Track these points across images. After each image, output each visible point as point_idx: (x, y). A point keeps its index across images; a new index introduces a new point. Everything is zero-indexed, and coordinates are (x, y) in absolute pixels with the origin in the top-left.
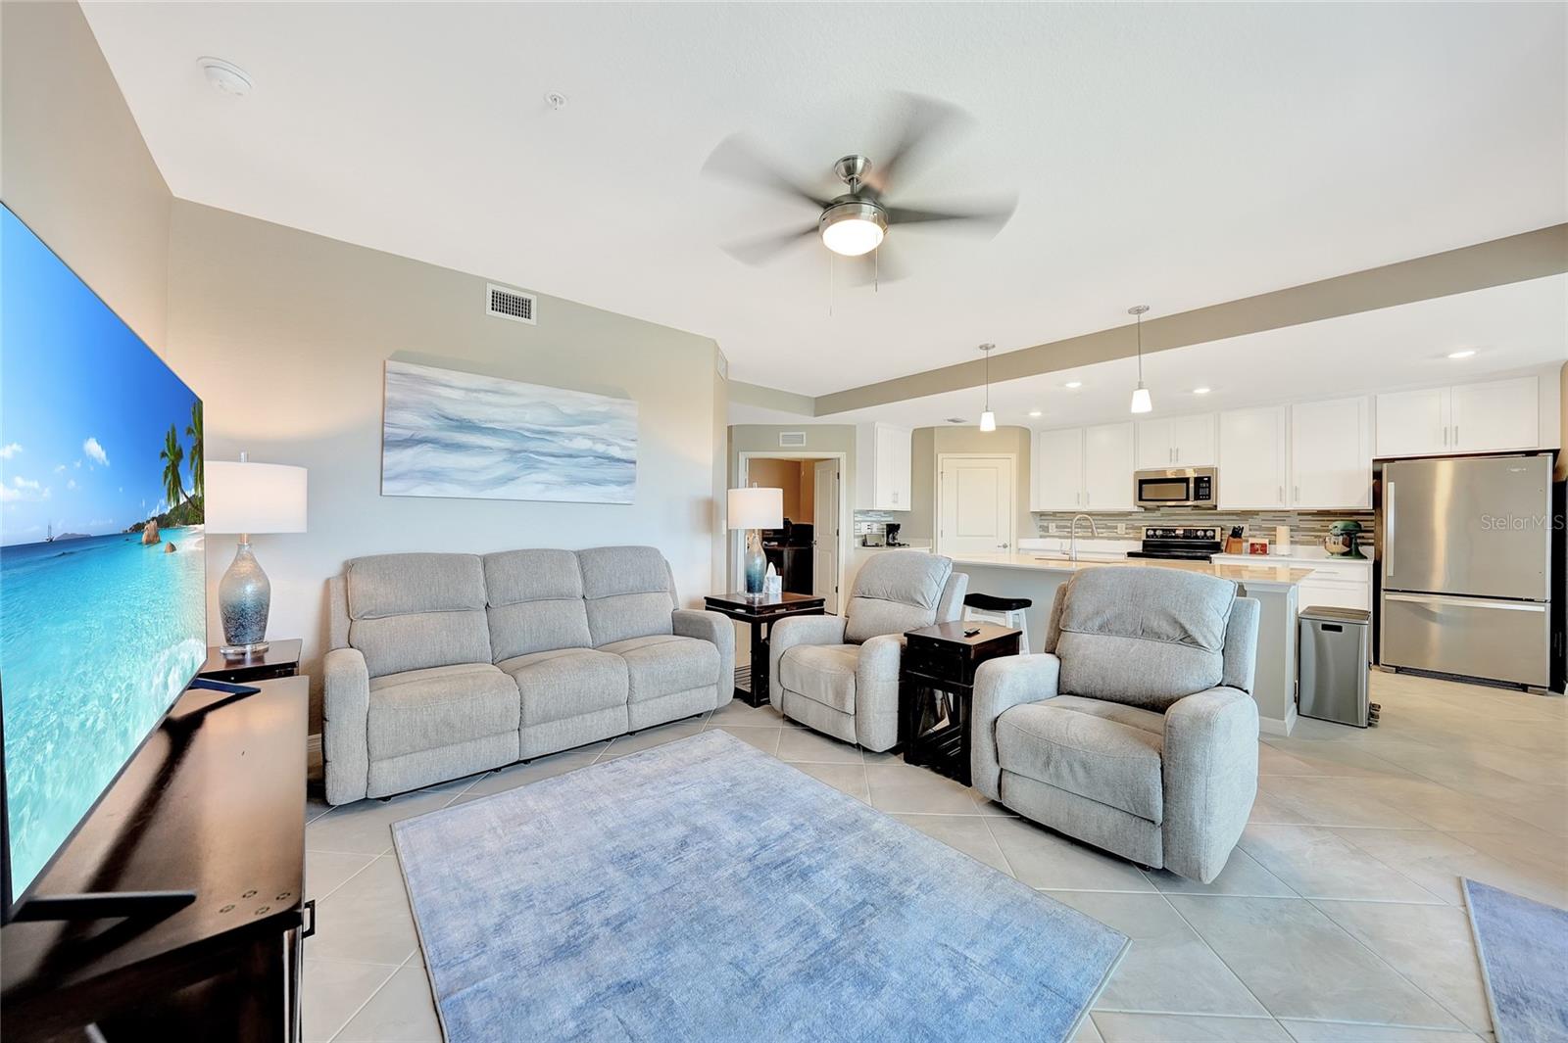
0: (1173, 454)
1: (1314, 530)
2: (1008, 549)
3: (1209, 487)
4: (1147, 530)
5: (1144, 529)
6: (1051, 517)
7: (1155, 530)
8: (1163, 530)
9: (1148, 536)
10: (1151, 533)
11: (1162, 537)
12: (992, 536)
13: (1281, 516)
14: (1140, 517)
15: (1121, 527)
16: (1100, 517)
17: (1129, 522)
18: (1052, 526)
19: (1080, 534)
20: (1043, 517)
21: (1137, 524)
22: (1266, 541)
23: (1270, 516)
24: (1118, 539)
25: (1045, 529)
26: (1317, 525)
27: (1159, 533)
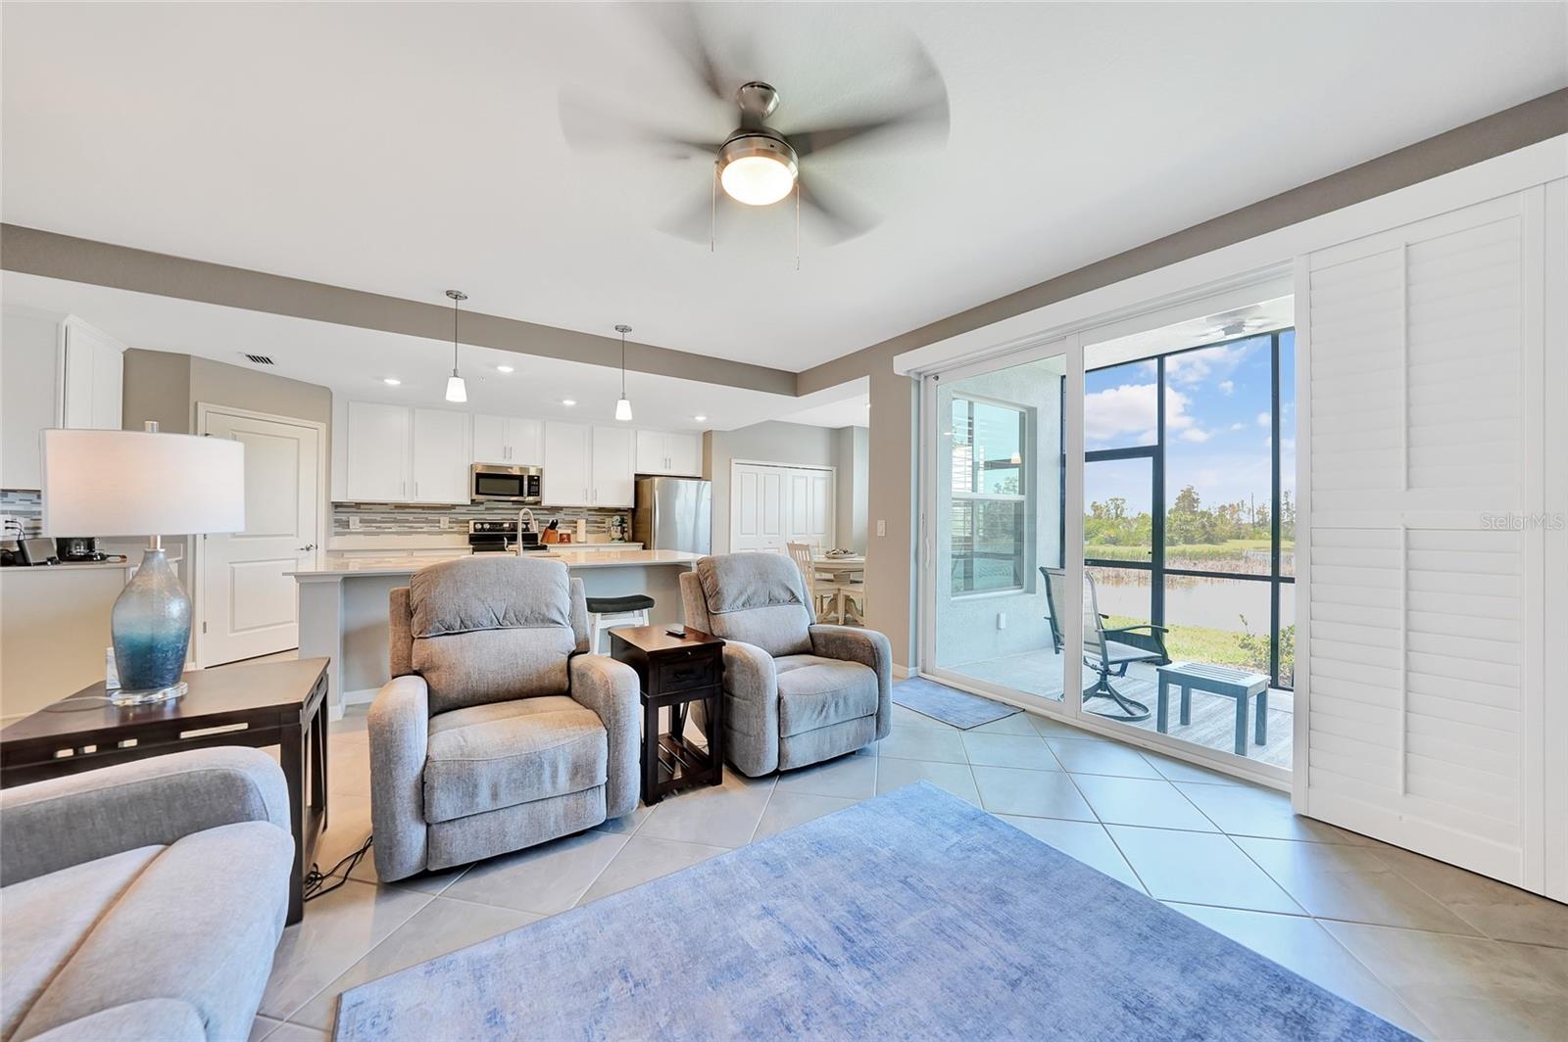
0: (507, 452)
1: (596, 522)
2: (313, 551)
3: (538, 485)
4: (475, 524)
5: (472, 523)
6: (354, 510)
7: (482, 524)
8: (490, 523)
9: (475, 530)
10: (479, 526)
11: (489, 530)
12: (292, 535)
13: (576, 510)
14: (464, 511)
15: (445, 521)
16: (420, 510)
17: (452, 516)
18: (355, 521)
19: (393, 530)
20: (340, 509)
21: (461, 518)
22: (569, 532)
23: (570, 511)
24: (441, 533)
25: (347, 524)
26: (598, 519)
27: (487, 526)
